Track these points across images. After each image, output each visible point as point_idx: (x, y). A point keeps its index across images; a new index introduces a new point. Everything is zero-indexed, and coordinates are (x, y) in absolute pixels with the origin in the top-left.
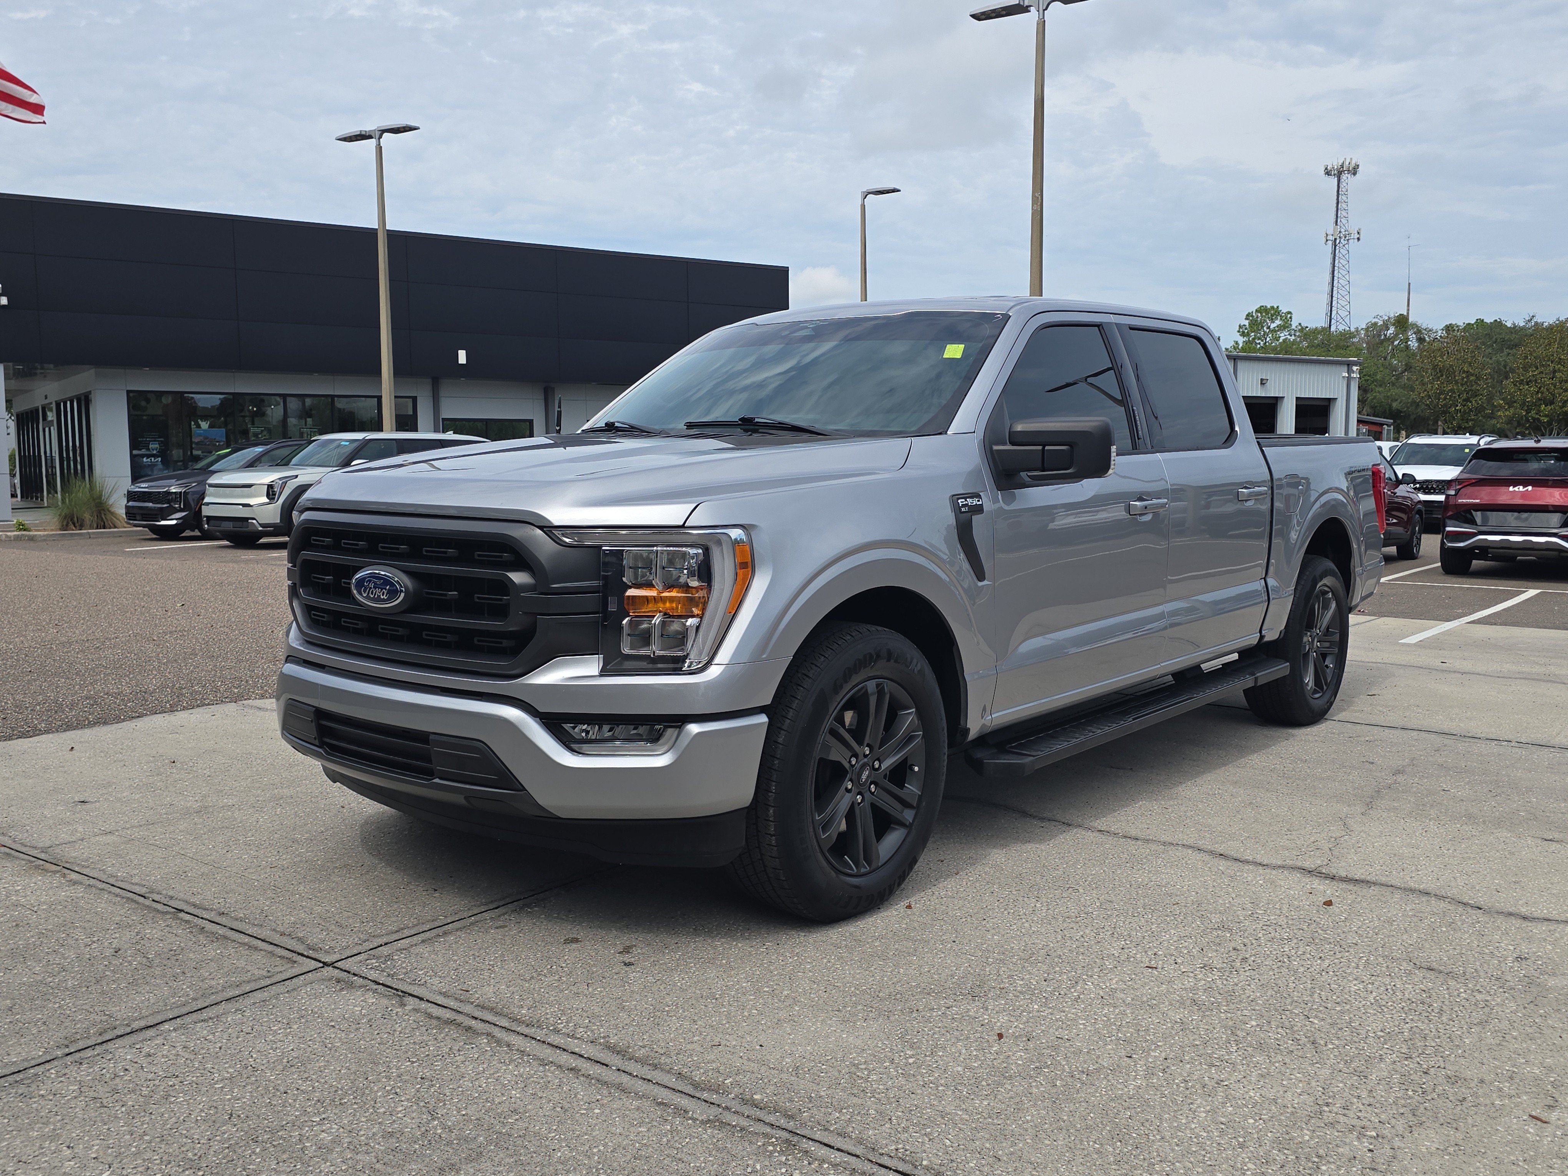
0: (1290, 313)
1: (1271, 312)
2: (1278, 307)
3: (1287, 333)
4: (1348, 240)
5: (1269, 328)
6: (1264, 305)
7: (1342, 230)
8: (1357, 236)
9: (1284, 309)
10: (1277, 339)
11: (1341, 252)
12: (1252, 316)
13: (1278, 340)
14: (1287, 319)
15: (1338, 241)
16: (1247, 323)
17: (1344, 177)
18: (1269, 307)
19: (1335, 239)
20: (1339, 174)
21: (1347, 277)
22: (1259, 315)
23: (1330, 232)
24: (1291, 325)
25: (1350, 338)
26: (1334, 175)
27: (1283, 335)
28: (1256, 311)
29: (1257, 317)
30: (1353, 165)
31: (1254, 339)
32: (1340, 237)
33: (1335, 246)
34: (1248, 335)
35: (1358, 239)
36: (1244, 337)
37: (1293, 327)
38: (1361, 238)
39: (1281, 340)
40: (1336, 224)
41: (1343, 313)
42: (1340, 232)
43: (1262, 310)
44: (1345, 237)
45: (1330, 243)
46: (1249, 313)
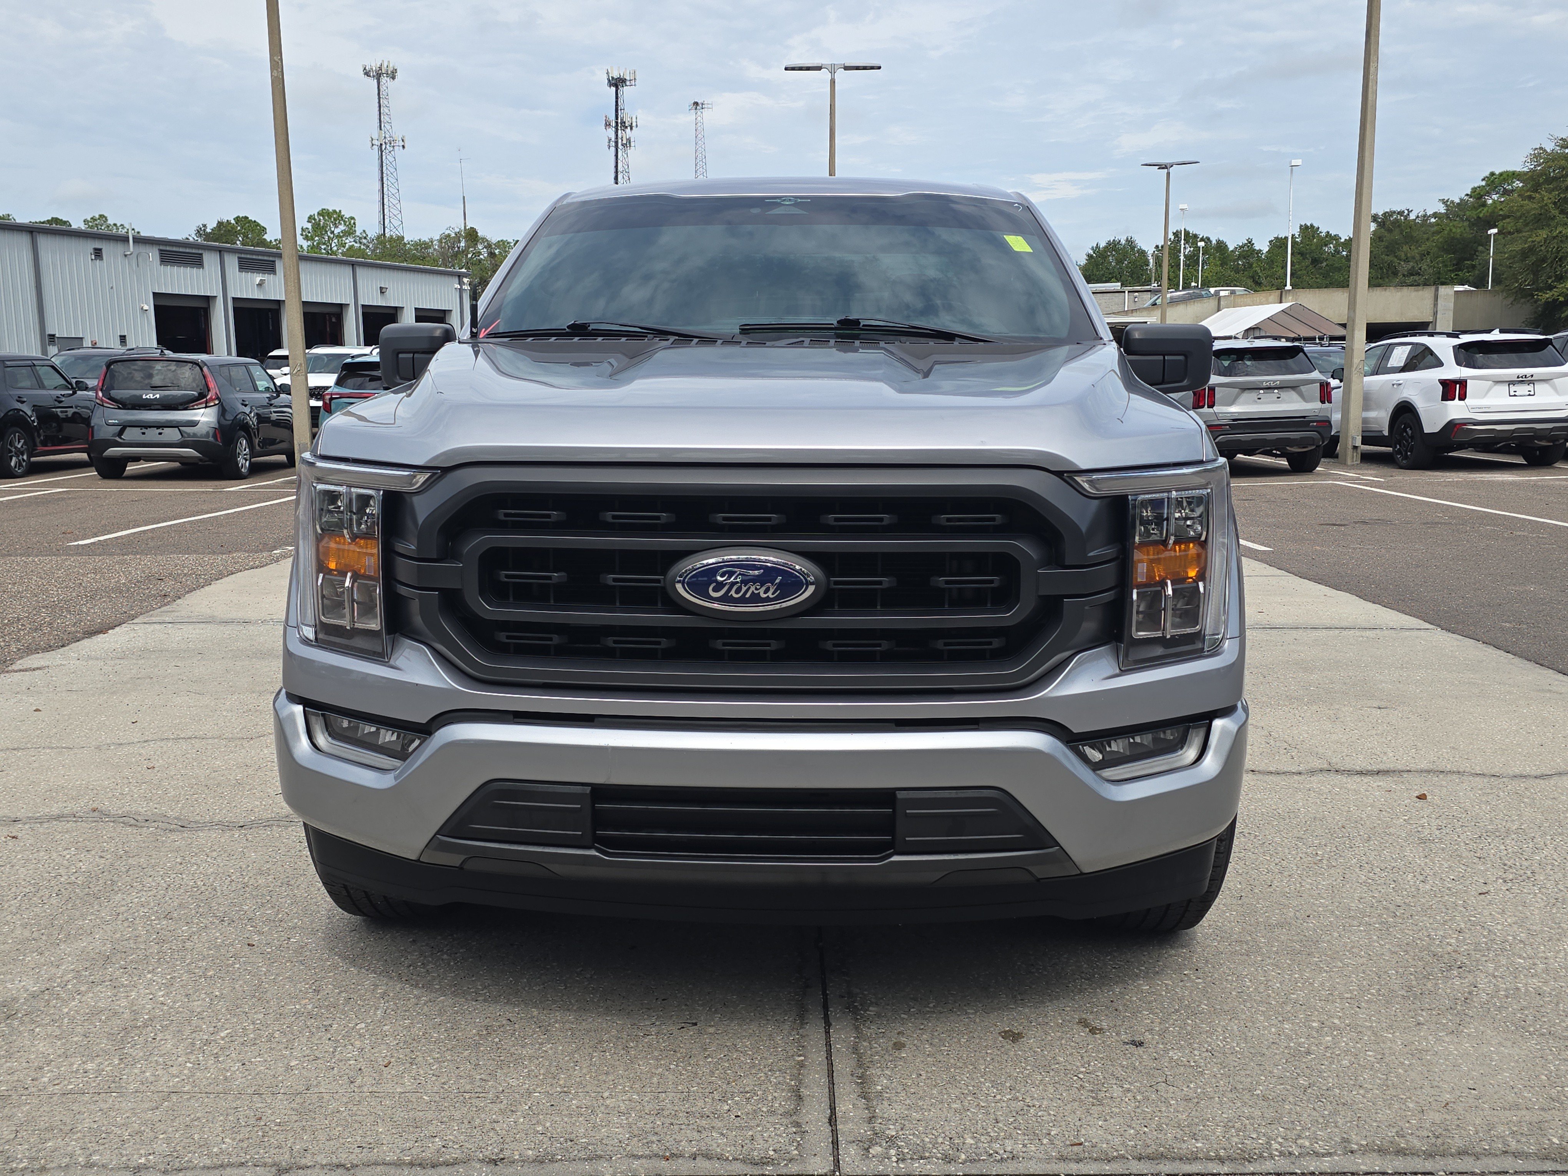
0: (353, 218)
1: (335, 217)
2: (340, 211)
3: (352, 240)
4: (393, 146)
5: (332, 232)
6: (326, 207)
7: (387, 136)
8: (401, 143)
9: (347, 214)
10: (344, 245)
11: (388, 158)
12: (315, 219)
13: (344, 247)
14: (351, 224)
15: (384, 147)
16: (309, 226)
17: (384, 79)
18: (331, 210)
19: (381, 144)
20: (378, 76)
21: (396, 185)
22: (322, 218)
23: (375, 136)
24: (355, 231)
25: (426, 248)
26: (374, 76)
27: (349, 241)
28: (318, 213)
29: (320, 220)
30: (390, 70)
31: (318, 244)
32: (385, 143)
33: (382, 152)
34: (312, 239)
35: (403, 147)
36: (308, 240)
37: (358, 233)
38: (406, 146)
39: (347, 246)
40: (381, 129)
41: (396, 223)
42: (385, 138)
43: (323, 213)
44: (390, 143)
45: (376, 148)
46: (311, 216)
